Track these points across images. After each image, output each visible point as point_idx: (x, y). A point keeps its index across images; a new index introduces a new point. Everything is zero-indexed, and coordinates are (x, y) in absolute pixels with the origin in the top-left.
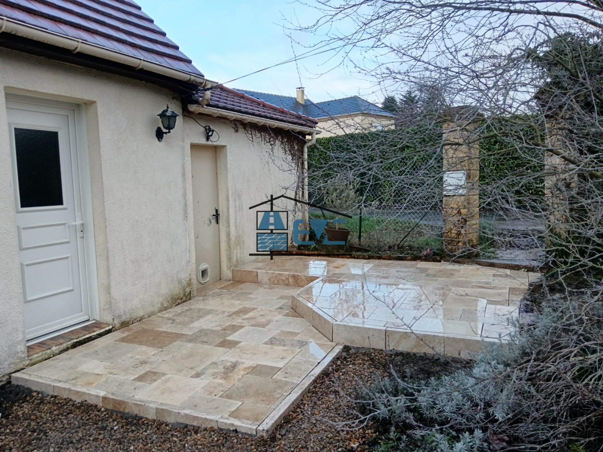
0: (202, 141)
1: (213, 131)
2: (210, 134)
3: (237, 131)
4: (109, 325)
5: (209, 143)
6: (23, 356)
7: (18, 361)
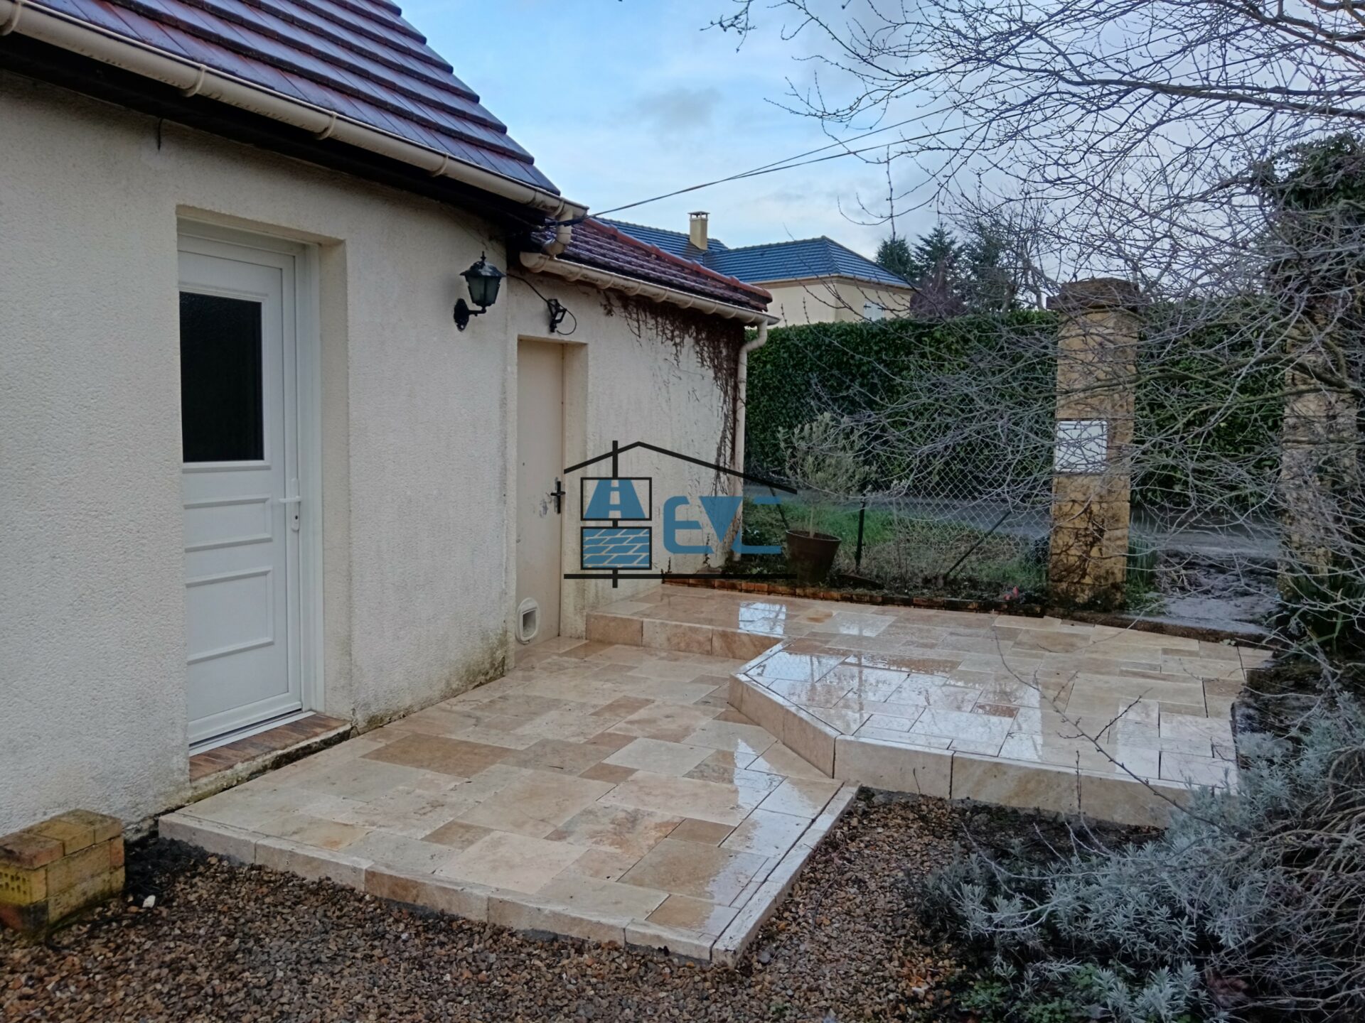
0: (542, 332)
1: (564, 311)
2: (558, 318)
3: (609, 313)
4: (344, 722)
5: (555, 336)
6: (182, 779)
7: (172, 789)
